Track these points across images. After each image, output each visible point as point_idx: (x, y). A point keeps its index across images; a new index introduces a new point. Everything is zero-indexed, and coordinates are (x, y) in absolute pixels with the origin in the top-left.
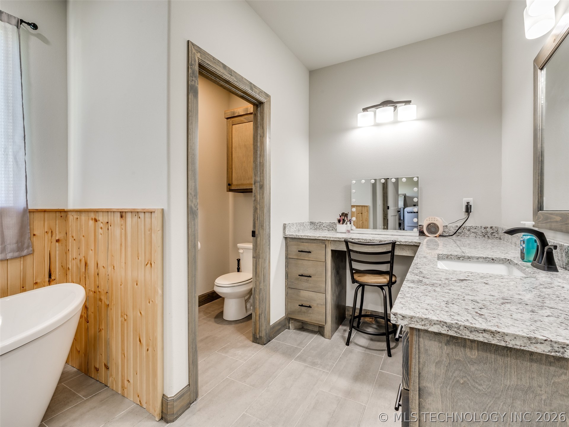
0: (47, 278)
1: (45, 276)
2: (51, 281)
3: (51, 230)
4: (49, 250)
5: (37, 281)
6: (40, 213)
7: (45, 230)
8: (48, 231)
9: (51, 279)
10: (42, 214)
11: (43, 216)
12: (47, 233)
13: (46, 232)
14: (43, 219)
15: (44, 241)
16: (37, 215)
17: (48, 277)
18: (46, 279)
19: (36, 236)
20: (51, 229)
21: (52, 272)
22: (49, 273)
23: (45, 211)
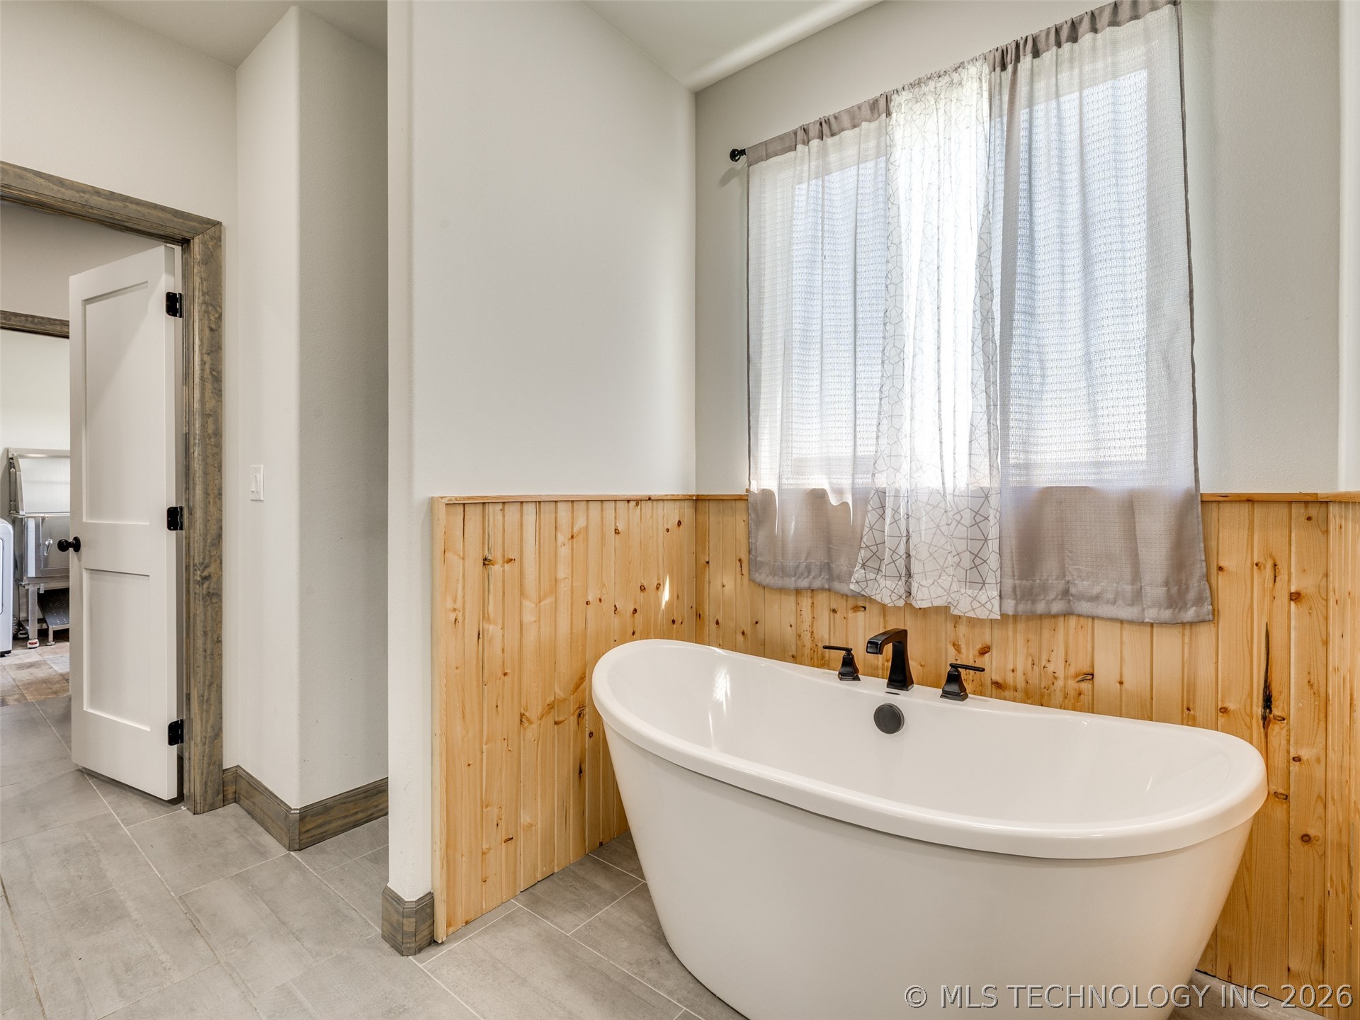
0: (1258, 706)
1: (1251, 695)
2: (1270, 721)
3: (1274, 559)
4: (1265, 620)
5: (1226, 705)
6: (1236, 505)
7: (1252, 554)
8: (1262, 560)
9: (1271, 712)
10: (1245, 508)
11: (1246, 514)
12: (1259, 568)
13: (1257, 565)
14: (1247, 525)
15: (1249, 591)
16: (1228, 511)
17: (1261, 702)
18: (1255, 708)
19: (1225, 572)
20: (1271, 556)
21: (1275, 694)
22: (1265, 692)
23: (1250, 500)
